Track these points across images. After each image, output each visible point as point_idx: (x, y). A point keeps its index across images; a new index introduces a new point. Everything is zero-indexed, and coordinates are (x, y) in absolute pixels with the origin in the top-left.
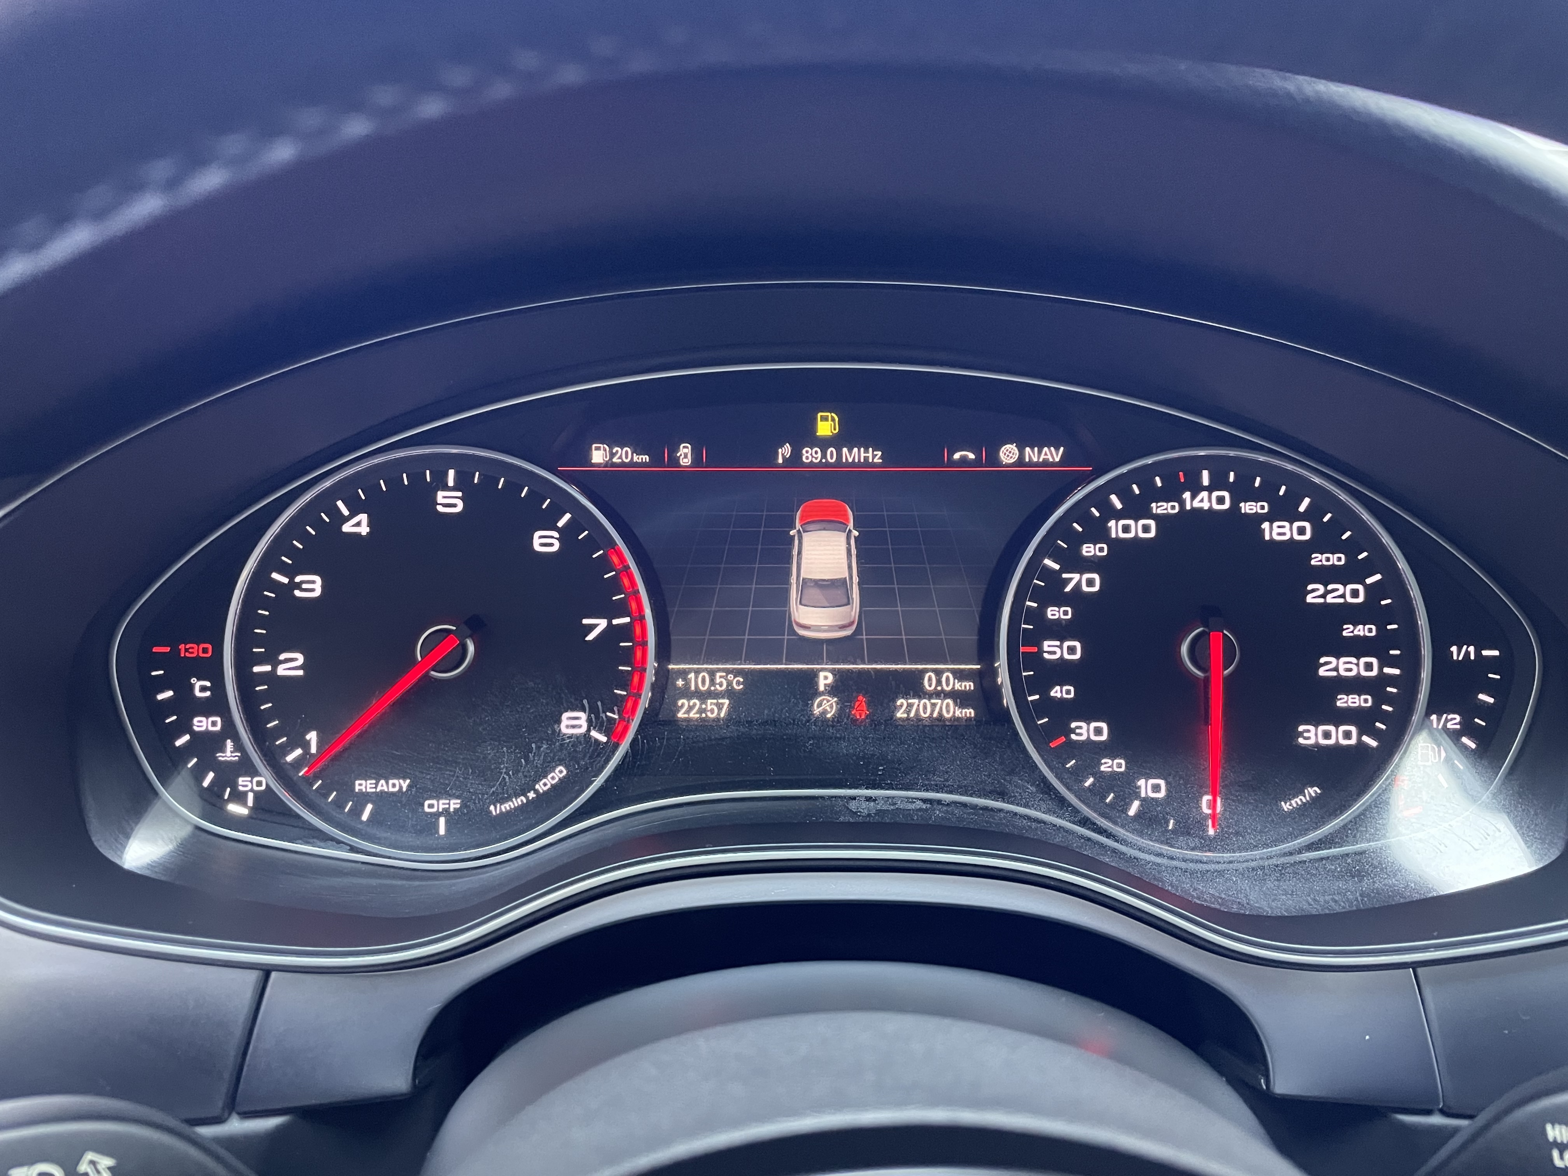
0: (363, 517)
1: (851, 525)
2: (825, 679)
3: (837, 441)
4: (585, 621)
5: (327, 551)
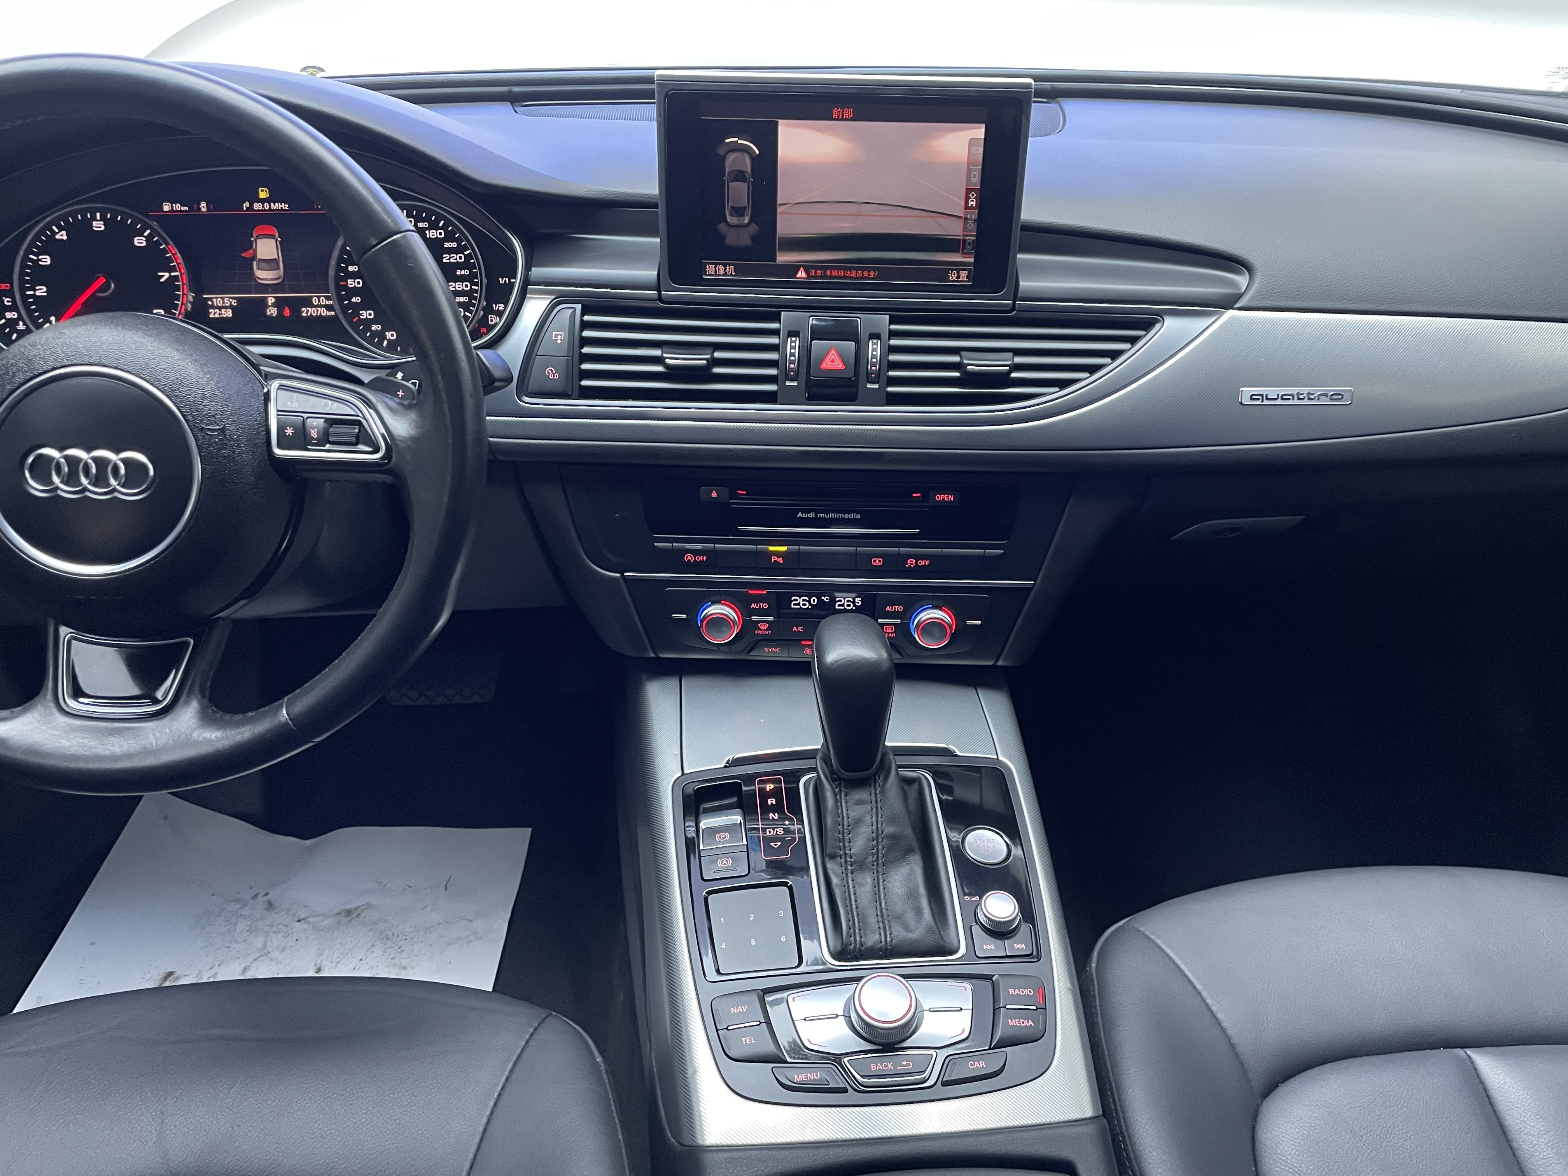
0: (64, 233)
1: (277, 236)
2: (271, 301)
3: (268, 200)
4: (160, 274)
5: (51, 246)
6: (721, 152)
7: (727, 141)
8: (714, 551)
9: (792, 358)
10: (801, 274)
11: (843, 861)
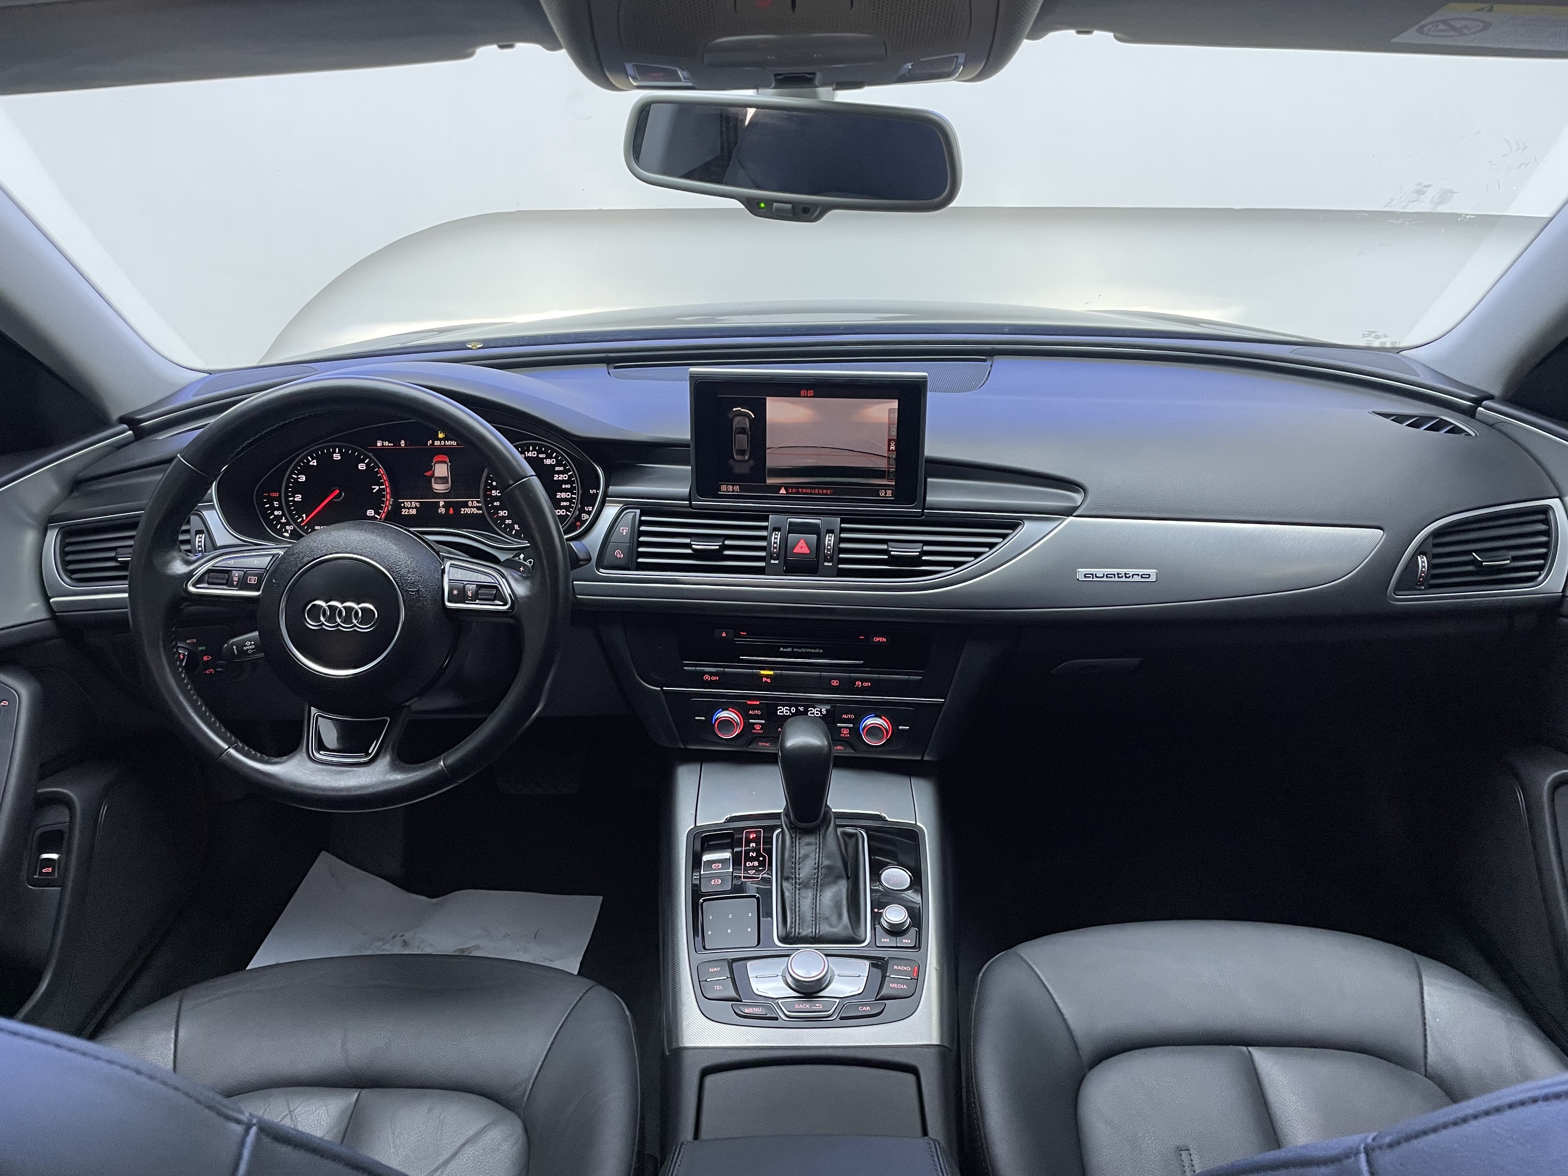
0: (315, 461)
1: (448, 462)
2: (442, 504)
3: (444, 439)
4: (373, 487)
5: (307, 470)
6: (731, 416)
7: (734, 409)
8: (724, 673)
9: (775, 545)
10: (783, 491)
11: (794, 881)
